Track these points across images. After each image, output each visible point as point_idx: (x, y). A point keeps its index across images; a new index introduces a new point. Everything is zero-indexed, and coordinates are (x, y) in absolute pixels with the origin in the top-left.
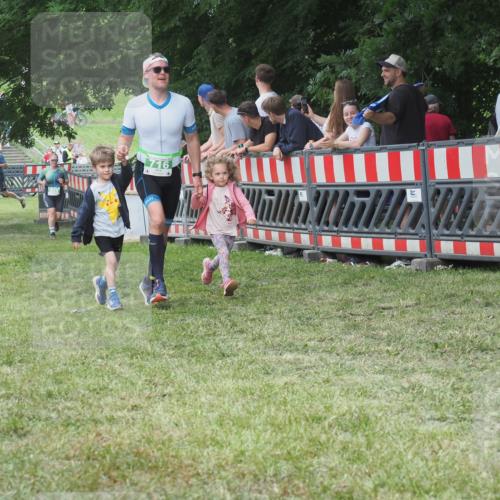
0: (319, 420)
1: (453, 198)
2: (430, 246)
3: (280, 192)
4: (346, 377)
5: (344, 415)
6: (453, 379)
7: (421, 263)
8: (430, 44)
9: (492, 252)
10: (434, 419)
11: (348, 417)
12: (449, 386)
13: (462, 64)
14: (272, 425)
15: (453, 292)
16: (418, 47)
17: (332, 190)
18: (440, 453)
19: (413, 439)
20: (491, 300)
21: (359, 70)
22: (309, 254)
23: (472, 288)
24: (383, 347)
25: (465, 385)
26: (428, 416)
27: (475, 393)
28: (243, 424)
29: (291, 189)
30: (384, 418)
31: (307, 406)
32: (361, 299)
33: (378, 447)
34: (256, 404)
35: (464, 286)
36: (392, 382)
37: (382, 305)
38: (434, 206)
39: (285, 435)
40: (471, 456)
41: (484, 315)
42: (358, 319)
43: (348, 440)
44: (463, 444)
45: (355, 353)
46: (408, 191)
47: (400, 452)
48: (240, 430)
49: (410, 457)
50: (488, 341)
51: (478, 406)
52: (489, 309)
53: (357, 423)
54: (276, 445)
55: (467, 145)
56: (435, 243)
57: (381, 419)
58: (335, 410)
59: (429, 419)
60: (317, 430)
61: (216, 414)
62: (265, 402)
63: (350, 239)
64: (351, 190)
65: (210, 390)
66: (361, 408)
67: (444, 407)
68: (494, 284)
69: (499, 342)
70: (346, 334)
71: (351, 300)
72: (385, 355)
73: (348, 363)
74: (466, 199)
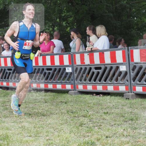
1: (36, 71)
4: (2, 124)
6: (34, 124)
9: (48, 87)
10: (28, 136)
11: (2, 136)
12: (33, 126)
15: (36, 99)
19: (21, 142)
20: (47, 101)
23: (41, 97)
24: (14, 115)
25: (38, 126)
26: (26, 135)
27: (40, 128)
32: (9, 100)
33: (11, 145)
36: (16, 125)
41: (45, 105)
42: (8, 107)
43: (1, 143)
44: (36, 144)
45: (6, 117)
50: (45, 113)
51: (41, 132)
52: (46, 103)
53: (5, 138)
56: (31, 84)
57: (12, 136)
63: (6, 83)
66: (6, 133)
67: (31, 133)
68: (48, 96)
69: (48, 113)
70: (3, 111)
71: (6, 101)
72: (15, 117)
73: (3, 120)
74: (40, 71)
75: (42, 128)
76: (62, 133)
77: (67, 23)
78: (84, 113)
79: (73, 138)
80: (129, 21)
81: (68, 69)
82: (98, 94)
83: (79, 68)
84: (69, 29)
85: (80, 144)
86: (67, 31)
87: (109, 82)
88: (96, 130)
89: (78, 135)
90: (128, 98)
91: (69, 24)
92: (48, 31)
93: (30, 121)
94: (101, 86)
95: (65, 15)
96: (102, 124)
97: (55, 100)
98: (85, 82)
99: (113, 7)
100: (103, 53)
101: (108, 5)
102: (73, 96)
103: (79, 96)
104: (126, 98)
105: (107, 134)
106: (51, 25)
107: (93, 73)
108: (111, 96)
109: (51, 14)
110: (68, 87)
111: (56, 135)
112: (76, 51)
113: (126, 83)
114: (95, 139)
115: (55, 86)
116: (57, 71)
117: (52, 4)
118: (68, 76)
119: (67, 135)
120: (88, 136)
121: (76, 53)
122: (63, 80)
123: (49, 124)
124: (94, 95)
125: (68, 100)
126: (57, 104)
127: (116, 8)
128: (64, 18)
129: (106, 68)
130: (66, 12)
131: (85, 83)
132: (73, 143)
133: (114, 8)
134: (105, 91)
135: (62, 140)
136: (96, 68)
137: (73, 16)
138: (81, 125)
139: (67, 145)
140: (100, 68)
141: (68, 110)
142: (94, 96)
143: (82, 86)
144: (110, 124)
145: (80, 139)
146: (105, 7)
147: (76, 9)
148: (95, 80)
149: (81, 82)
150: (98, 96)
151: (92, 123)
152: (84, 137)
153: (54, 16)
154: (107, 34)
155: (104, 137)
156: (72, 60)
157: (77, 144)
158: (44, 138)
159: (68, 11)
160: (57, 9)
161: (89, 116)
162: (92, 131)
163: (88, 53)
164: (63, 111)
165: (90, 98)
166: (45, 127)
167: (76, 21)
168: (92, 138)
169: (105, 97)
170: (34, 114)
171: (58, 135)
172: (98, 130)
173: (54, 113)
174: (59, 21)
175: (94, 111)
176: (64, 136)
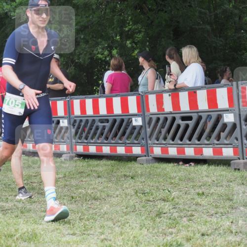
0: (11, 236)
1: (83, 124)
2: (71, 148)
4: (26, 214)
5: (25, 233)
6: (80, 214)
7: (67, 156)
9: (102, 151)
10: (70, 234)
11: (26, 234)
12: (78, 218)
13: (89, 58)
15: (82, 171)
19: (58, 244)
20: (100, 174)
23: (91, 168)
25: (86, 217)
26: (67, 233)
27: (90, 221)
30: (44, 235)
31: (6, 229)
32: (36, 175)
35: (88, 168)
38: (74, 128)
41: (97, 182)
42: (35, 185)
43: (25, 246)
45: (32, 202)
46: (61, 121)
50: (98, 195)
51: (92, 228)
52: (100, 179)
53: (31, 237)
55: (90, 98)
56: (74, 146)
57: (43, 235)
58: (20, 231)
59: (67, 235)
60: (10, 242)
63: (31, 144)
66: (33, 230)
67: (75, 228)
68: (102, 167)
69: (104, 195)
71: (31, 175)
73: (28, 207)
74: (89, 124)
75: (93, 221)
76: (127, 229)
77: (134, 42)
78: (162, 194)
79: (145, 237)
80: (239, 38)
81: (136, 121)
83: (154, 118)
84: (136, 52)
86: (133, 56)
87: (206, 142)
88: (184, 224)
89: (153, 232)
90: (238, 168)
91: (136, 44)
92: (102, 56)
93: (73, 209)
94: (193, 149)
95: (130, 29)
96: (194, 212)
97: (115, 172)
98: (164, 142)
99: (211, 14)
100: (195, 92)
101: (203, 10)
102: (145, 165)
103: (155, 166)
104: (235, 169)
105: (204, 229)
106: (106, 45)
107: (179, 126)
108: (209, 165)
109: (107, 28)
110: (137, 150)
111: (117, 232)
112: (150, 90)
113: (235, 143)
114: (184, 238)
115: (113, 149)
116: (117, 123)
117: (107, 11)
118: (136, 132)
119: (136, 232)
120: (171, 234)
121: (148, 92)
122: (127, 138)
123: (105, 213)
124: (181, 163)
125: (136, 172)
126: (118, 180)
127: (216, 15)
128: (128, 34)
129: (200, 118)
130: (131, 23)
131: (164, 144)
132: (146, 245)
133: (213, 16)
134: (199, 157)
135: (128, 240)
136: (183, 119)
138: (159, 214)
140: (190, 118)
141: (137, 188)
142: (180, 166)
143: (160, 148)
144: (208, 212)
145: (157, 238)
146: (197, 14)
147: (148, 17)
148: (181, 139)
149: (157, 142)
150: (187, 165)
151: (177, 212)
152: (164, 235)
153: (111, 32)
154: (200, 60)
155: (198, 235)
156: (142, 104)
158: (96, 238)
159: (135, 23)
160: (116, 18)
161: (172, 200)
162: (177, 225)
163: (170, 93)
164: (129, 191)
165: (173, 168)
166: (99, 218)
167: (148, 39)
168: (178, 237)
169: (199, 167)
170: (80, 197)
171: (121, 232)
172: (188, 223)
173: (114, 194)
174: (119, 40)
175: (181, 191)
176: (131, 233)
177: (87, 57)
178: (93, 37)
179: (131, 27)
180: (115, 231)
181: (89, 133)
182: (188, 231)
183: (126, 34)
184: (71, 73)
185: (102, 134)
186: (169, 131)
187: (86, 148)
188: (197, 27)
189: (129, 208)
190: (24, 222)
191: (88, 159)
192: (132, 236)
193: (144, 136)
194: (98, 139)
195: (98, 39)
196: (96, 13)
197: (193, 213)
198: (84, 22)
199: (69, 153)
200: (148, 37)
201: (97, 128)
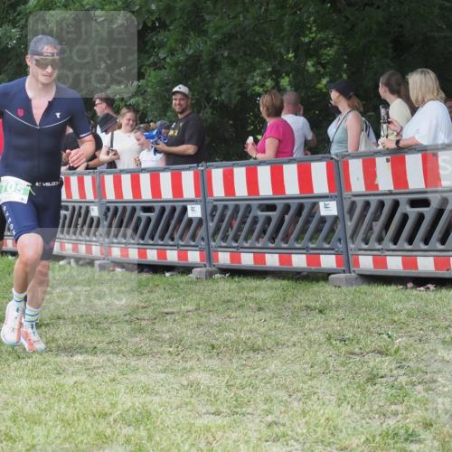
0: (105, 415)
1: (229, 213)
2: (209, 257)
3: (74, 208)
4: (131, 376)
5: (128, 411)
6: (227, 377)
7: (200, 272)
8: (209, 76)
9: (264, 262)
10: (210, 414)
11: (131, 412)
12: (224, 383)
13: (239, 93)
14: (62, 420)
15: (229, 298)
16: (198, 79)
17: (120, 206)
18: (214, 445)
19: (190, 431)
20: (262, 305)
21: (144, 99)
22: (100, 265)
23: (246, 294)
24: (166, 348)
25: (239, 381)
26: (204, 411)
27: (247, 389)
28: (34, 420)
29: (84, 205)
30: (164, 414)
31: (95, 403)
32: (147, 305)
33: (158, 439)
34: (47, 403)
35: (239, 292)
36: (172, 380)
37: (166, 310)
38: (212, 221)
39: (73, 430)
40: (241, 446)
41: (256, 318)
42: (143, 323)
43: (130, 433)
44: (234, 436)
45: (139, 354)
46: (189, 207)
47: (178, 444)
48: (32, 426)
49: (187, 447)
50: (260, 342)
51: (249, 401)
52: (261, 313)
53: (140, 418)
54: (65, 439)
55: (242, 166)
56: (213, 254)
57: (161, 413)
58: (120, 407)
59: (205, 414)
60: (102, 426)
61: (10, 412)
62: (56, 399)
63: (137, 250)
64: (138, 206)
65: (5, 389)
66: (144, 405)
67: (218, 402)
68: (265, 291)
69: (270, 343)
70: (131, 337)
71: (138, 306)
72: (167, 356)
73: (133, 363)
74: (240, 214)
75: (251, 389)
76: (313, 404)
77: (319, 63)
78: (377, 342)
79: (348, 421)
81: (326, 207)
82: (421, 281)
83: (360, 201)
84: (324, 81)
85: (371, 439)
86: (318, 89)
88: (419, 396)
89: (363, 410)
91: (324, 66)
92: (261, 90)
93: (215, 368)
94: (432, 259)
95: (313, 39)
97: (289, 302)
98: (378, 247)
100: (436, 155)
101: (447, 4)
102: (344, 289)
103: (362, 290)
106: (270, 69)
107: (405, 217)
109: (271, 38)
110: (328, 261)
111: (295, 409)
112: (350, 150)
114: (418, 422)
115: (285, 259)
116: (292, 212)
118: (326, 227)
119: (330, 410)
120: (396, 414)
121: (348, 155)
122: (312, 239)
123: (274, 374)
124: (410, 285)
125: (328, 301)
126: (295, 316)
128: (309, 49)
129: (445, 202)
130: (314, 29)
131: (378, 250)
132: (349, 435)
134: (443, 274)
135: (317, 426)
136: (414, 203)
137: (339, 41)
138: (372, 378)
139: (331, 440)
140: (426, 203)
141: (329, 330)
142: (409, 291)
143: (371, 257)
145: (369, 421)
146: (436, 11)
147: (347, 18)
148: (410, 241)
149: (366, 247)
150: (422, 288)
151: (405, 374)
152: (382, 417)
153: (279, 44)
154: (443, 95)
156: (338, 177)
157: (363, 439)
158: (257, 420)
159: (321, 28)
160: (287, 19)
161: (396, 352)
162: (405, 399)
163: (389, 157)
164: (315, 335)
165: (396, 295)
166: (262, 384)
167: (345, 57)
168: (408, 420)
169: (444, 292)
170: (226, 346)
171: (303, 411)
172: (426, 394)
173: (288, 341)
174: (293, 59)
175: (411, 336)
176: (322, 412)
177: (234, 92)
178: (245, 54)
179: (313, 35)
180: (292, 408)
181: (240, 229)
182: (426, 410)
183: (306, 47)
184: (206, 120)
185: (264, 231)
186: (387, 226)
187: (236, 258)
188: (436, 35)
189: (316, 367)
190: (127, 391)
191: (240, 276)
192: (324, 418)
193: (342, 236)
194: (257, 240)
195: (255, 57)
196: (250, 10)
197: (435, 376)
198: (230, 27)
199: (205, 266)
200: (345, 54)
201: (255, 221)
